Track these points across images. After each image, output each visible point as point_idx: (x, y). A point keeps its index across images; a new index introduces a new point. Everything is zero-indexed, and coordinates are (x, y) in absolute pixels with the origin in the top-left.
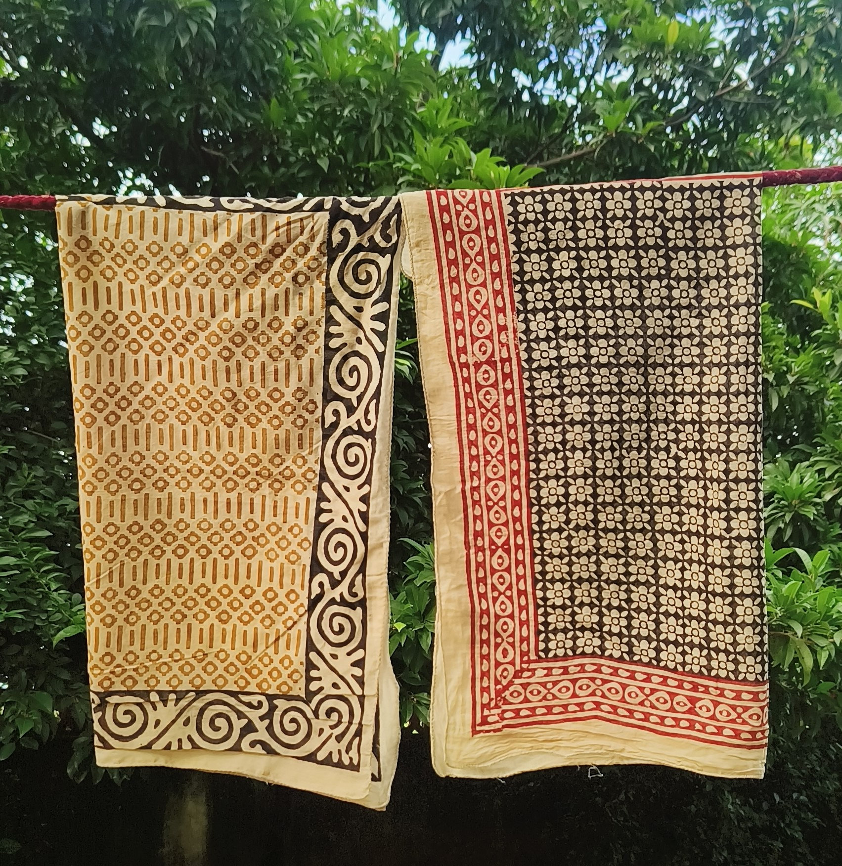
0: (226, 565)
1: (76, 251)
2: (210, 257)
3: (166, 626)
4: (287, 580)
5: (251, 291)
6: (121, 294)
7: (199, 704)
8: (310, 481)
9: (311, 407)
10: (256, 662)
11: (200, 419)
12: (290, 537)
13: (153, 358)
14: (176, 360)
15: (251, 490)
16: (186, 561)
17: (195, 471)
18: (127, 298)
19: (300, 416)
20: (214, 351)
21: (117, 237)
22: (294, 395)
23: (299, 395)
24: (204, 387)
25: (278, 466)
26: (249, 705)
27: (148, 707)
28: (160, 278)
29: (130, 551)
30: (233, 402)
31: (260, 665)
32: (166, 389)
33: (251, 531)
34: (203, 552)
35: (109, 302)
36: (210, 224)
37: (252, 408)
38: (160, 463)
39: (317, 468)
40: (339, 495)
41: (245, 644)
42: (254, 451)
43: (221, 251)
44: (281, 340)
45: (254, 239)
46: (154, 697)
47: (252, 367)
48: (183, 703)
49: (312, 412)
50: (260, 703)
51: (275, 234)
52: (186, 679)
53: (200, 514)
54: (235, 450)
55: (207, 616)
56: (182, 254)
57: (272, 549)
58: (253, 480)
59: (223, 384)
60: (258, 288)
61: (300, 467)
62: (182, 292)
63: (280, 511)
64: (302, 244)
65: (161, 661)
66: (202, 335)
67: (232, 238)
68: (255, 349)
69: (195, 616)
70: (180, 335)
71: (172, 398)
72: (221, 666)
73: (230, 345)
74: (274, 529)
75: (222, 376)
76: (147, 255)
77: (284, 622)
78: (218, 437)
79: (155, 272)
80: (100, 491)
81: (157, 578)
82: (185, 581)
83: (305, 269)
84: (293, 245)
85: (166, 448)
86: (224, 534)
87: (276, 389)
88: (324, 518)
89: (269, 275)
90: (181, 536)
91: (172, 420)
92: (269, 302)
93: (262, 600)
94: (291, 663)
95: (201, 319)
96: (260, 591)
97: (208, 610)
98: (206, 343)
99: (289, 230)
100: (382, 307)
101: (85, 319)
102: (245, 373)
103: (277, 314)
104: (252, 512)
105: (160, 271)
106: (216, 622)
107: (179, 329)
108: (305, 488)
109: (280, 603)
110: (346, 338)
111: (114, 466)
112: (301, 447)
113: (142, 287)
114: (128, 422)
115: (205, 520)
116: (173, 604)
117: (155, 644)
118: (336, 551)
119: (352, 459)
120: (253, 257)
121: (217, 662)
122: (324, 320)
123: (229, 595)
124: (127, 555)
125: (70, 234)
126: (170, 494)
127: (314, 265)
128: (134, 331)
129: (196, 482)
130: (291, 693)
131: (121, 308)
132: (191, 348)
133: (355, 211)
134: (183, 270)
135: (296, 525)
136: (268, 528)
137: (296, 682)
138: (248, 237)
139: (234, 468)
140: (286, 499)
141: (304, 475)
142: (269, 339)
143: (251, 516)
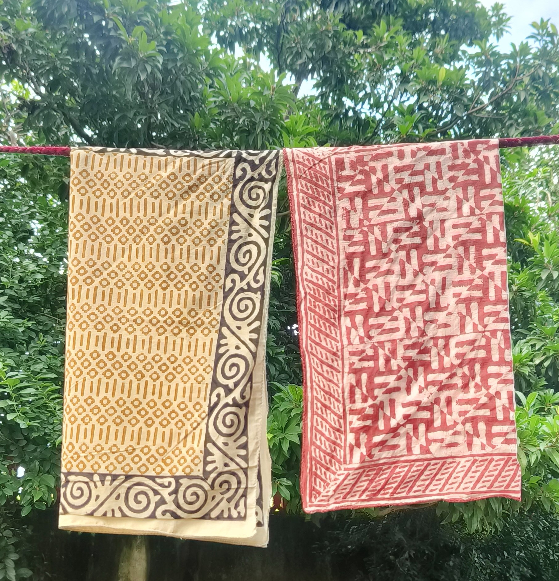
0: (154, 385)
1: (80, 177)
2: (161, 180)
3: (109, 428)
4: (195, 395)
5: (185, 202)
6: (104, 206)
7: (127, 484)
8: (214, 326)
9: (217, 278)
10: (170, 454)
11: (146, 285)
12: (198, 365)
13: (120, 246)
14: (134, 246)
15: (175, 335)
16: (127, 382)
17: (139, 321)
18: (107, 208)
19: (210, 283)
20: (159, 238)
21: (106, 170)
22: (207, 268)
23: (210, 269)
24: (151, 263)
25: (193, 317)
26: (162, 485)
27: (92, 485)
28: (130, 193)
29: (90, 371)
30: (167, 273)
31: (173, 456)
32: (125, 266)
33: (172, 363)
34: (139, 376)
35: (96, 210)
36: (163, 163)
37: (179, 278)
38: (117, 314)
39: (219, 318)
40: (233, 333)
41: (163, 441)
42: (179, 306)
43: (168, 177)
44: (201, 233)
45: (189, 172)
46: (96, 478)
47: (181, 249)
48: (116, 483)
49: (217, 282)
50: (170, 483)
51: (201, 170)
52: (119, 466)
53: (139, 350)
54: (166, 306)
55: (138, 421)
56: (145, 179)
57: (186, 375)
58: (177, 327)
59: (162, 260)
60: (189, 201)
61: (208, 318)
62: (142, 201)
63: (193, 348)
64: (217, 176)
65: (103, 452)
66: (152, 228)
67: (176, 170)
68: (184, 238)
69: (129, 421)
70: (138, 229)
71: (128, 272)
72: (144, 458)
73: (169, 234)
74: (187, 360)
75: (162, 254)
76: (123, 180)
77: (191, 425)
78: (156, 298)
79: (126, 190)
80: (77, 329)
81: (107, 392)
82: (125, 396)
83: (218, 191)
84: (212, 177)
85: (121, 305)
86: (153, 363)
87: (196, 265)
88: (222, 350)
89: (196, 194)
90: (125, 364)
91: (127, 286)
92: (196, 209)
93: (177, 410)
94: (194, 451)
95: (153, 217)
96: (175, 404)
97: (139, 417)
98: (154, 233)
99: (210, 168)
100: (266, 212)
101: (80, 218)
102: (177, 253)
103: (199, 217)
104: (174, 350)
105: (130, 189)
106: (144, 426)
107: (138, 225)
108: (210, 331)
109: (189, 412)
110: (243, 233)
111: (86, 312)
112: (209, 304)
113: (118, 199)
114: (99, 285)
115: (142, 354)
116: (115, 411)
117: (100, 439)
118: (230, 370)
119: (242, 307)
120: (188, 182)
121: (142, 455)
122: (228, 222)
123: (154, 407)
124: (88, 373)
125: (77, 167)
126: (121, 336)
127: (224, 188)
128: (109, 229)
129: (138, 328)
130: (193, 474)
131: (103, 215)
132: (144, 238)
133: (250, 158)
134: (144, 188)
135: (203, 357)
136: (184, 360)
137: (196, 465)
138: (185, 170)
139: (165, 318)
140: (197, 340)
141: (210, 323)
142: (194, 232)
143: (173, 352)
